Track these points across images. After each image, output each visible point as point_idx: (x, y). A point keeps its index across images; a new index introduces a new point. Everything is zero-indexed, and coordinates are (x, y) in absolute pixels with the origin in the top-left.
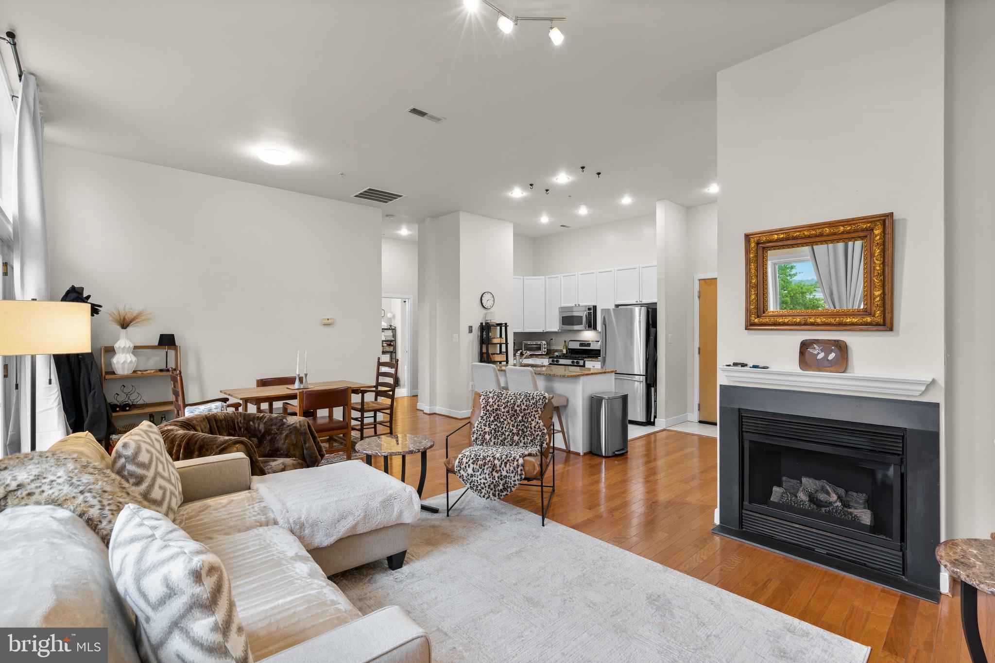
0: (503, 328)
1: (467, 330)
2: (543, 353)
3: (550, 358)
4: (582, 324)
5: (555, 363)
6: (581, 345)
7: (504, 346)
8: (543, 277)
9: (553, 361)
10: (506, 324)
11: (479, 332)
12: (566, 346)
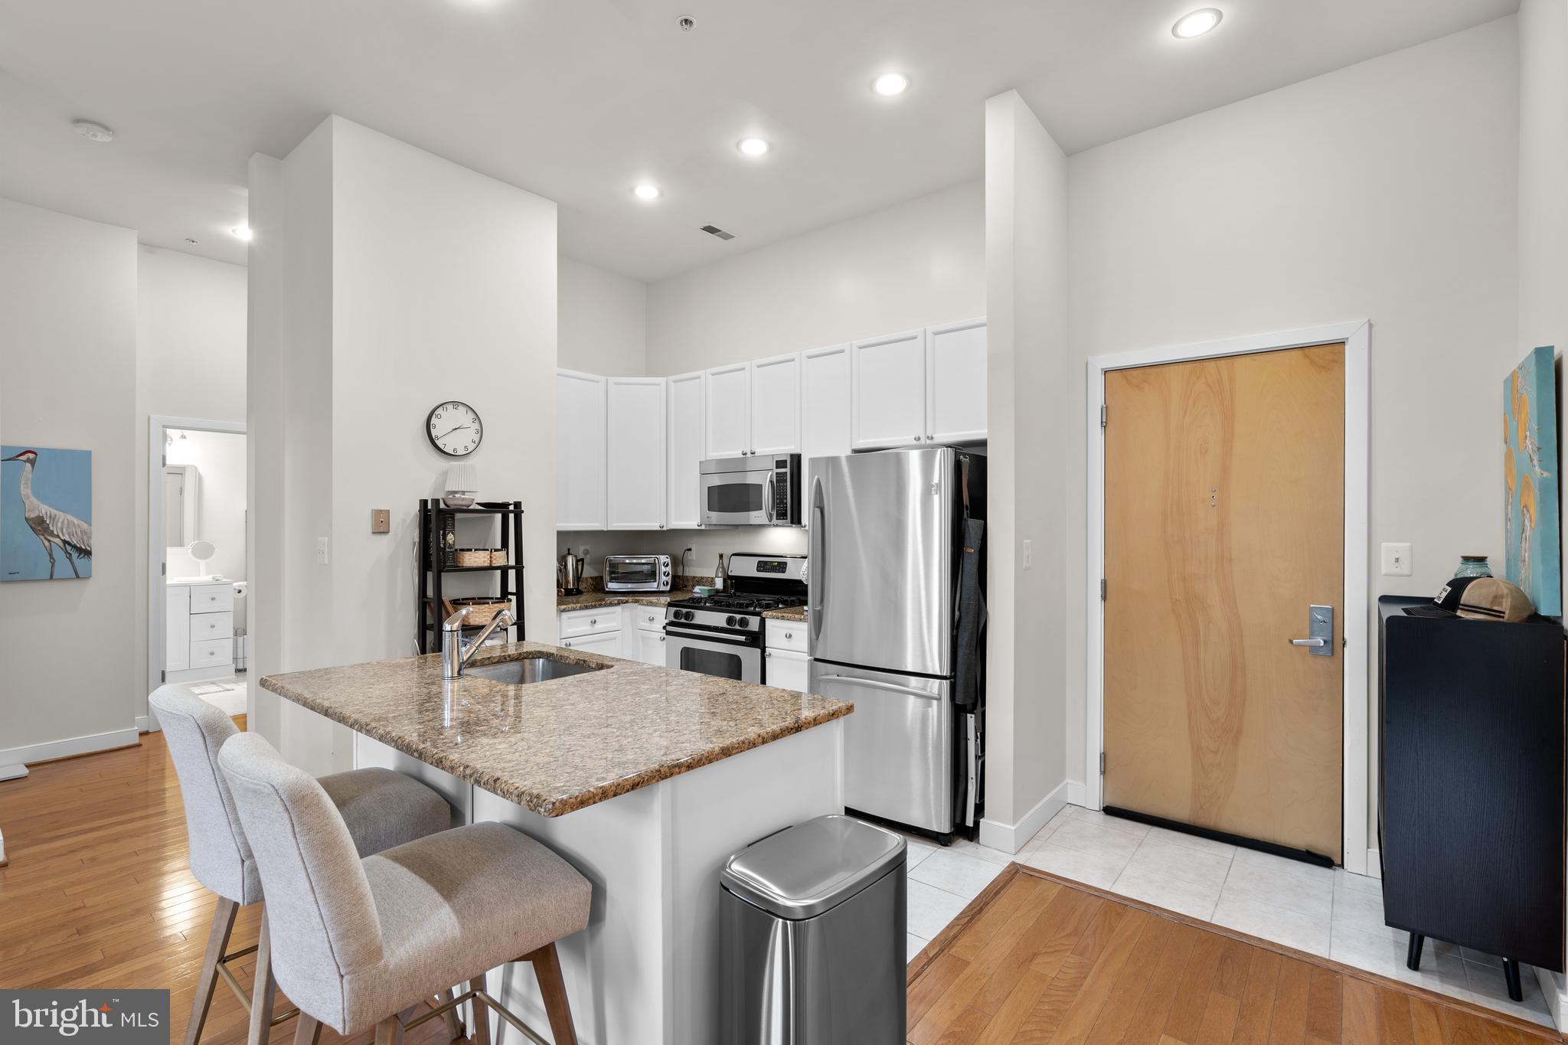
0: (511, 516)
1: (367, 524)
2: (662, 588)
3: (670, 605)
4: (761, 509)
5: (683, 620)
6: (762, 566)
7: (512, 573)
8: (662, 380)
9: (677, 615)
10: (518, 505)
11: (417, 531)
12: (723, 567)
